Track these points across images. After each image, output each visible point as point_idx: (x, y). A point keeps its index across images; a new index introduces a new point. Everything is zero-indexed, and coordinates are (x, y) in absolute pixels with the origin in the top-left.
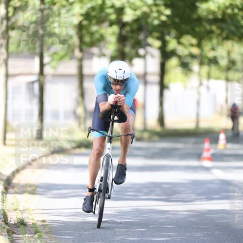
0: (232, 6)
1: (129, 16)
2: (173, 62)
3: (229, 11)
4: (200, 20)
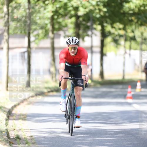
0: (144, 5)
1: (81, 12)
2: (109, 40)
3: (142, 8)
4: (124, 14)
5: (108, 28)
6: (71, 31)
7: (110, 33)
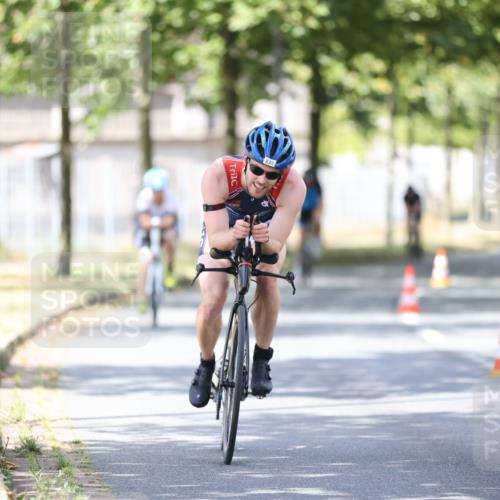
1: (243, 18)
2: (337, 111)
3: (450, 3)
4: (390, 22)
5: (336, 72)
6: (208, 85)
7: (340, 90)
